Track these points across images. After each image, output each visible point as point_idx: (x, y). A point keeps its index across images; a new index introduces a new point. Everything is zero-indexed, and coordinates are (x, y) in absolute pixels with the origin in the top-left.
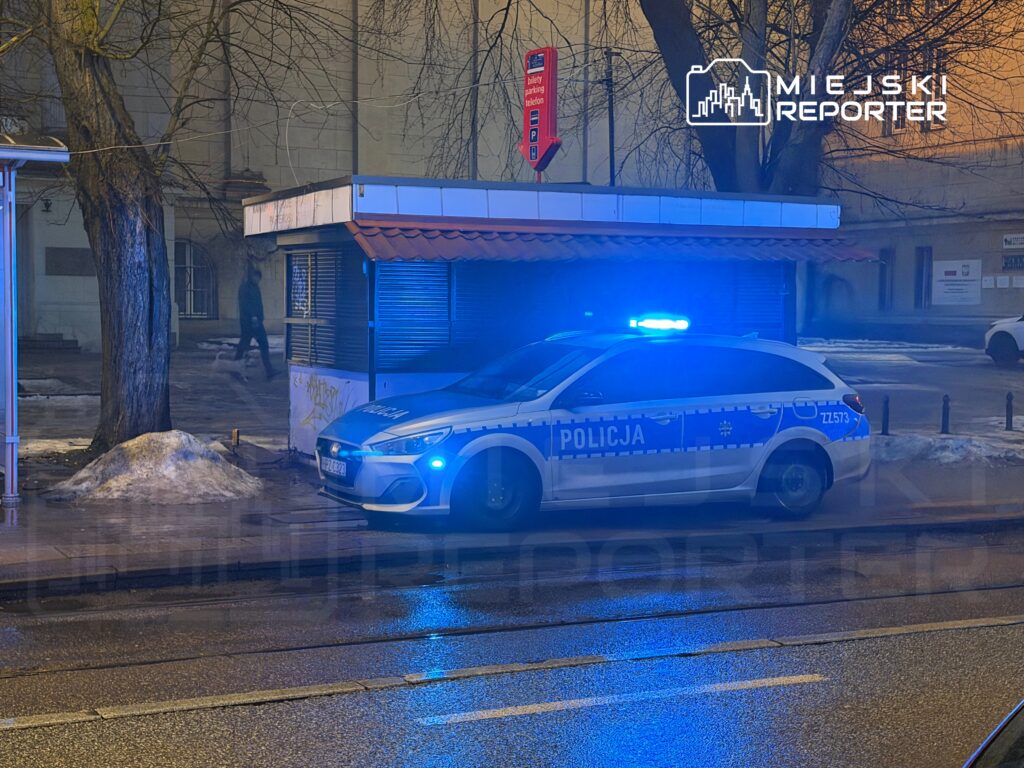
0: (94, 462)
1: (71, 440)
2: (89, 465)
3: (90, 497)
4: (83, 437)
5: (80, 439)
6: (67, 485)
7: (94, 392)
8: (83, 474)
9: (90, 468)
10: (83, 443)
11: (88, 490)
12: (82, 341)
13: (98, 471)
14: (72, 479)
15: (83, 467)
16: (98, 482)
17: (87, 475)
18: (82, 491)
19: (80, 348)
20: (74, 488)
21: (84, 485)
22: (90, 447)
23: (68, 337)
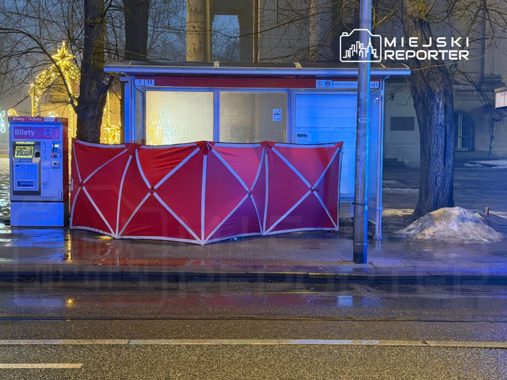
0: (417, 221)
1: (404, 210)
2: (415, 222)
3: (415, 238)
4: (410, 208)
5: (408, 209)
6: (404, 231)
7: (413, 187)
8: (411, 226)
9: (415, 224)
10: (410, 212)
11: (414, 235)
12: (406, 162)
13: (419, 225)
14: (406, 229)
15: (412, 223)
16: (419, 231)
17: (413, 227)
18: (412, 235)
19: (406, 165)
20: (408, 233)
21: (412, 232)
22: (413, 213)
23: (400, 160)
